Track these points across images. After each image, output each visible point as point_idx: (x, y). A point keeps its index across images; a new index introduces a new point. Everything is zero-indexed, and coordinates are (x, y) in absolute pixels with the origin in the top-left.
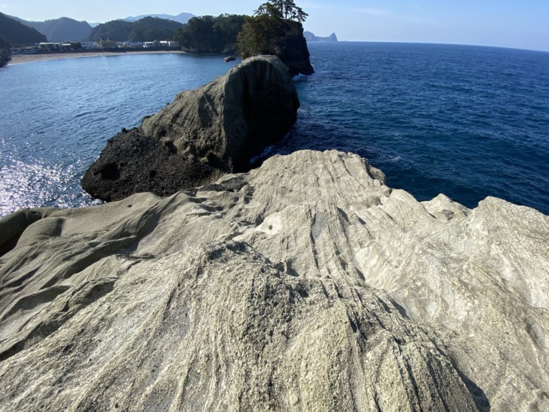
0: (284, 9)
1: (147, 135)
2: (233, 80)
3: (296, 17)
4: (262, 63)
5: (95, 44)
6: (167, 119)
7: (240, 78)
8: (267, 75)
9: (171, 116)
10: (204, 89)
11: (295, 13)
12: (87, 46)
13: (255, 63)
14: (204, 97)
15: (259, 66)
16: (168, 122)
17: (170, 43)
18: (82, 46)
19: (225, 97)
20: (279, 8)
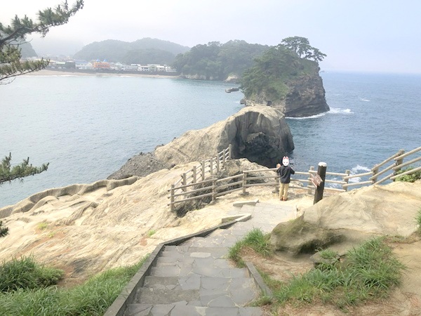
0: (298, 49)
1: (158, 158)
2: (229, 126)
3: (312, 56)
4: (254, 113)
5: (89, 65)
6: (175, 149)
7: (234, 125)
8: (258, 122)
9: (178, 147)
10: (206, 130)
11: (310, 53)
12: (81, 66)
13: (249, 113)
14: (205, 136)
15: (252, 115)
16: (176, 151)
17: (168, 68)
18: (76, 66)
19: (220, 137)
20: (293, 48)
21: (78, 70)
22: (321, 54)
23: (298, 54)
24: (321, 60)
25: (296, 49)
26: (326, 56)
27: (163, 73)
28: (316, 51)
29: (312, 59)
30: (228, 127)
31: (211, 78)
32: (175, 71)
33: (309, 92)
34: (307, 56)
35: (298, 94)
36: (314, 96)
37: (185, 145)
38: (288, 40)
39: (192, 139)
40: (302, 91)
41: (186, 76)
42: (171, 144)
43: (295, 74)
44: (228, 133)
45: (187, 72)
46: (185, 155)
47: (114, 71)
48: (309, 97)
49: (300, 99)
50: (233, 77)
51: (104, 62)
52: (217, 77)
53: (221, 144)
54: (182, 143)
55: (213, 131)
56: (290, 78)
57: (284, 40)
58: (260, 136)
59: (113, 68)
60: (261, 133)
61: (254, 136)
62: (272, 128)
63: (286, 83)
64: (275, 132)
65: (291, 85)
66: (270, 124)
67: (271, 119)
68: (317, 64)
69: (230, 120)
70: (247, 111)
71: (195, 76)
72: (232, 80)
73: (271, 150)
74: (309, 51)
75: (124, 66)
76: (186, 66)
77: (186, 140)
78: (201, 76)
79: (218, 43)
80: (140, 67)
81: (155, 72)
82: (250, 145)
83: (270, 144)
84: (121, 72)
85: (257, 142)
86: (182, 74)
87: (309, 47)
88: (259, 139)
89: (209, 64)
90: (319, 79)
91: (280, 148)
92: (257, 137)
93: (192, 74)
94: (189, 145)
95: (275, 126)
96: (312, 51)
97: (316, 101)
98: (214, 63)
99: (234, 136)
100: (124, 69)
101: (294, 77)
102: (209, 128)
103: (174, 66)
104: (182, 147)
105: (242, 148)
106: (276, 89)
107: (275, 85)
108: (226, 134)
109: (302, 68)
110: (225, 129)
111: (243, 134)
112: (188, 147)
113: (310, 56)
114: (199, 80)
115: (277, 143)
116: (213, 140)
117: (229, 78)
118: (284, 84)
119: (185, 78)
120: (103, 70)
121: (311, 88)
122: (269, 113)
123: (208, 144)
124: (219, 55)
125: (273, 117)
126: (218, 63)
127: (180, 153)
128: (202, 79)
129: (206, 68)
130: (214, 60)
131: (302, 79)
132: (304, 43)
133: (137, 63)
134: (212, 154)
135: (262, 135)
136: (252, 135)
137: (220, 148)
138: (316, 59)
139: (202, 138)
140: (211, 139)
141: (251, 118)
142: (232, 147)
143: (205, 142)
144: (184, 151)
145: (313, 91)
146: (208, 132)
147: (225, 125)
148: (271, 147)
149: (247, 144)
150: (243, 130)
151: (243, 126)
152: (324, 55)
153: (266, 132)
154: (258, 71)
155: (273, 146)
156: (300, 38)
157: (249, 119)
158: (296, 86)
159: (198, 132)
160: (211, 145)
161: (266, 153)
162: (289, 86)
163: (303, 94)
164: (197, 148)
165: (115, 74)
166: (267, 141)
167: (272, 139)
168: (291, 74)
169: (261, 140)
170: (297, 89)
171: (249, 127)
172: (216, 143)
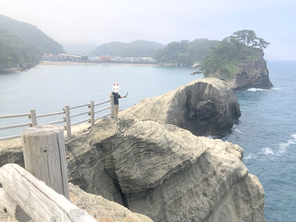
0: (246, 39)
2: (179, 94)
3: (258, 45)
4: (203, 83)
5: (97, 58)
6: (132, 113)
7: (185, 93)
8: (207, 91)
9: (134, 111)
10: (159, 98)
11: (256, 42)
12: (91, 59)
13: (199, 84)
14: (157, 103)
15: (201, 85)
16: (132, 115)
17: (150, 59)
18: (88, 58)
19: (171, 103)
20: (242, 39)
21: (89, 61)
22: (266, 43)
23: (246, 44)
24: (265, 47)
25: (244, 40)
26: (269, 44)
27: (147, 62)
28: (261, 40)
29: (258, 47)
30: (179, 95)
31: (181, 65)
32: (155, 61)
33: (257, 72)
34: (253, 45)
35: (246, 74)
36: (260, 75)
37: (140, 110)
38: (238, 33)
39: (146, 105)
40: (249, 71)
41: (164, 64)
42: (129, 109)
43: (244, 58)
44: (179, 100)
45: (164, 61)
47: (113, 62)
48: (255, 76)
49: (247, 77)
50: (197, 65)
51: (107, 56)
52: (186, 65)
53: (171, 110)
54: (138, 108)
55: (165, 98)
56: (240, 62)
57: (235, 33)
58: (208, 103)
59: (113, 60)
60: (209, 101)
61: (203, 103)
62: (219, 97)
63: (236, 65)
64: (222, 100)
65: (241, 67)
66: (218, 94)
67: (218, 89)
68: (262, 51)
70: (197, 82)
71: (170, 64)
73: (218, 115)
74: (256, 40)
75: (121, 58)
76: (163, 57)
77: (141, 106)
78: (174, 64)
79: (188, 41)
80: (132, 59)
81: (142, 62)
82: (199, 111)
83: (217, 110)
84: (118, 62)
85: (206, 109)
86: (160, 63)
87: (256, 38)
88: (207, 106)
89: (180, 55)
90: (263, 62)
91: (227, 114)
92: (205, 105)
93: (168, 63)
94: (143, 110)
95: (223, 95)
96: (258, 41)
97: (261, 79)
98: (183, 54)
99: (185, 102)
100: (121, 60)
101: (243, 60)
102: (162, 96)
103: (155, 57)
104: (137, 112)
105: (192, 114)
106: (228, 69)
107: (228, 67)
108: (176, 101)
109: (250, 54)
110: (176, 96)
111: (192, 101)
112: (142, 111)
113: (256, 45)
114: (173, 67)
115: (224, 110)
116: (164, 106)
117: (195, 65)
118: (234, 66)
119: (163, 66)
120: (106, 61)
121: (257, 69)
122: (217, 84)
123: (159, 109)
124: (187, 48)
126: (187, 54)
128: (175, 66)
129: (178, 58)
130: (184, 52)
131: (250, 62)
132: (251, 35)
133: (130, 57)
134: (162, 118)
135: (210, 102)
136: (201, 102)
137: (169, 112)
138: (261, 47)
139: (154, 104)
140: (162, 105)
141: (200, 88)
142: (182, 112)
143: (157, 107)
144: (138, 115)
145: (258, 71)
146: (160, 99)
147: (175, 93)
148: (219, 113)
149: (196, 110)
150: (192, 97)
151: (193, 94)
152: (268, 43)
153: (214, 100)
154: (214, 56)
155: (221, 112)
156: (248, 31)
157: (199, 88)
158: (245, 67)
159: (152, 99)
160: (161, 110)
161: (215, 118)
162: (239, 67)
163: (250, 74)
164: (150, 113)
165: (115, 64)
166: (215, 108)
167: (220, 106)
168: (241, 59)
169: (209, 107)
170: (245, 69)
171: (198, 96)
172: (166, 108)
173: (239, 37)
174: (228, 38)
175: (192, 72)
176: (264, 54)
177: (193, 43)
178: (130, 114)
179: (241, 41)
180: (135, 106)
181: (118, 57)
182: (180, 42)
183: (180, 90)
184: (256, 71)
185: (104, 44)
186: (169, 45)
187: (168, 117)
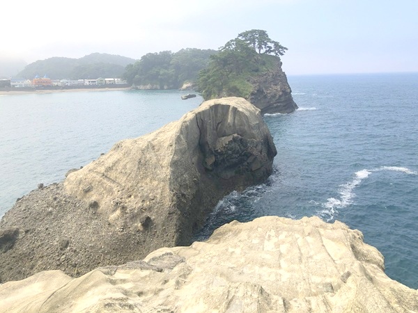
0: (257, 43)
1: (68, 193)
2: (187, 127)
3: (272, 51)
4: (223, 105)
5: (28, 82)
6: (98, 173)
7: (195, 126)
8: (230, 119)
9: (102, 169)
10: (150, 137)
11: (270, 48)
12: (18, 84)
13: (216, 107)
14: (147, 147)
15: (220, 110)
16: (98, 177)
17: (118, 81)
18: (12, 84)
19: (174, 146)
20: (250, 43)
21: (14, 89)
22: (282, 48)
23: (257, 51)
24: (282, 54)
25: (254, 44)
26: (287, 49)
27: (112, 85)
28: (276, 44)
29: (273, 54)
30: (185, 130)
31: (165, 87)
32: (125, 82)
33: (276, 89)
34: (266, 51)
35: (263, 92)
36: (281, 93)
37: (115, 164)
38: (245, 34)
39: (127, 154)
40: (267, 88)
41: (138, 87)
42: (91, 165)
43: (257, 71)
44: (187, 138)
45: (139, 82)
46: (114, 182)
47: (57, 88)
48: (275, 95)
49: (265, 97)
50: (189, 85)
51: (45, 78)
52: (171, 86)
53: (176, 158)
54: (109, 162)
55: (161, 137)
56: (252, 75)
57: (240, 35)
58: (235, 140)
59: (56, 84)
60: (236, 135)
61: (226, 140)
62: (250, 127)
63: (248, 81)
64: (255, 132)
65: (254, 83)
66: (248, 122)
67: (247, 114)
68: (279, 59)
69: (188, 119)
70: (213, 104)
71: (148, 87)
72: (187, 87)
73: (251, 158)
74: (269, 44)
75: (69, 81)
76: (137, 76)
77: (116, 157)
78: (155, 86)
79: (170, 52)
80: (87, 82)
81: (104, 86)
82: (221, 154)
83: (249, 150)
84: (65, 87)
85: (231, 149)
86: (133, 86)
87: (269, 40)
88: (233, 145)
89: (161, 72)
90: (282, 75)
92: (230, 142)
93: (145, 84)
94: (122, 164)
95: (254, 123)
96: (272, 45)
97: (283, 99)
98: (166, 71)
99: (197, 142)
100: (69, 84)
101: (256, 73)
102: (155, 133)
103: (124, 77)
104: (109, 169)
105: (211, 161)
106: (238, 87)
107: (237, 84)
108: (184, 141)
109: (264, 64)
110: (181, 132)
111: (209, 138)
112: (120, 167)
113: (270, 51)
114: (153, 90)
116: (162, 152)
117: (185, 86)
118: (246, 82)
119: (137, 89)
120: (44, 86)
121: (276, 85)
122: (243, 106)
123: (154, 159)
124: (171, 63)
125: (249, 111)
126: (171, 71)
127: (105, 181)
128: (156, 89)
129: (159, 77)
130: (166, 68)
131: (265, 75)
132: (262, 36)
133: (84, 79)
134: (162, 176)
135: (237, 137)
136: (223, 138)
137: (174, 164)
138: (277, 54)
139: (143, 151)
140: (158, 150)
141: (219, 115)
142: (195, 159)
143: (148, 156)
144: (112, 175)
145: (278, 87)
146: (153, 140)
147: (179, 127)
148: (251, 155)
149: (216, 153)
150: (208, 132)
151: (208, 126)
152: (285, 48)
153: (242, 133)
154: (215, 69)
155: (255, 152)
156: (258, 31)
157: (216, 116)
158: (260, 82)
159: (136, 141)
160: (158, 160)
161: (245, 163)
162: (252, 84)
163: (268, 92)
164: (135, 169)
165: (59, 90)
166: (246, 146)
167: (252, 142)
168: (253, 71)
169: (236, 146)
170: (261, 86)
171: (217, 128)
172: (167, 157)
173: (246, 40)
174: (232, 41)
175: (184, 96)
176: (281, 63)
177: (178, 54)
178: (95, 175)
179: (251, 46)
180: (104, 157)
181: (64, 81)
182: (158, 53)
183: (187, 119)
184: (275, 87)
185: (38, 61)
186: (144, 57)
187: (173, 172)
